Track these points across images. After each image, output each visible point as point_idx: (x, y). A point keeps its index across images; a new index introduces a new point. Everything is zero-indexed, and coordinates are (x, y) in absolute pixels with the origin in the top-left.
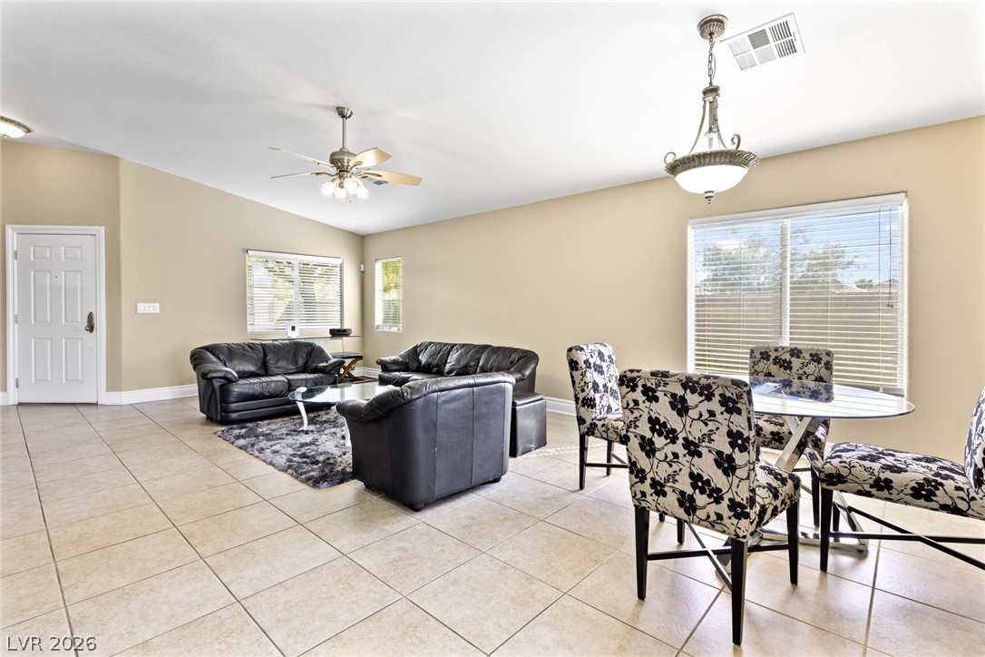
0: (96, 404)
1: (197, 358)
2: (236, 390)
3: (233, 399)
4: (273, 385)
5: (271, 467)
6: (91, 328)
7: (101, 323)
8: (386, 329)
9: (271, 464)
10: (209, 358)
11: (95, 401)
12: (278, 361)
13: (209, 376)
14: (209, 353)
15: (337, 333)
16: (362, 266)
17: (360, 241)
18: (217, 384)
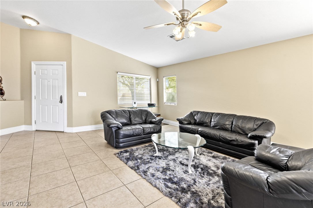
0: (63, 132)
1: (104, 116)
2: (122, 133)
3: (121, 137)
4: (137, 130)
5: (155, 188)
6: (61, 102)
7: (65, 99)
8: (169, 104)
9: (155, 186)
10: (108, 117)
11: (63, 131)
12: (135, 118)
13: (111, 126)
14: (108, 114)
15: (150, 105)
16: (158, 79)
17: (157, 70)
18: (114, 130)
